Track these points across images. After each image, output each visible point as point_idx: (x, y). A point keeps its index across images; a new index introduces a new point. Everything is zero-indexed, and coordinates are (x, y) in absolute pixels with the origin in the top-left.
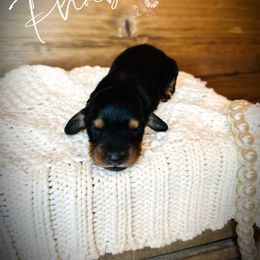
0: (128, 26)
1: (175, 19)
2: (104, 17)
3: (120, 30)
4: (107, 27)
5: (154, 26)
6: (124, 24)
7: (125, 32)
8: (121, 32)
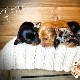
0: (58, 18)
1: (71, 16)
2: (51, 16)
3: (55, 19)
4: (52, 19)
5: (65, 18)
6: (57, 18)
7: (57, 20)
8: (56, 20)
